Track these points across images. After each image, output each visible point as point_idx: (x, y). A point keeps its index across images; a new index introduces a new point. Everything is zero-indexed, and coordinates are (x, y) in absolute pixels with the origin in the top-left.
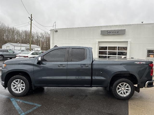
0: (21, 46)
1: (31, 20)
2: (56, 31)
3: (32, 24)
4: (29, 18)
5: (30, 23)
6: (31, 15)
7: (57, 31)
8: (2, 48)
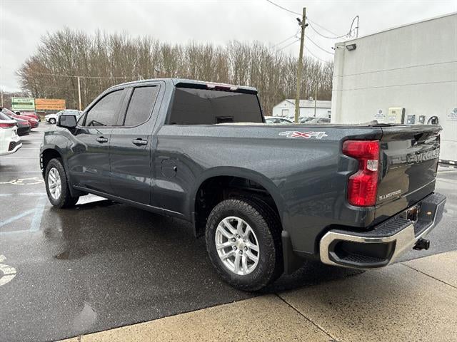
0: (315, 108)
1: (304, 26)
2: (352, 47)
3: (305, 38)
4: (299, 20)
5: (300, 36)
6: (304, 9)
7: (354, 46)
8: (272, 115)
